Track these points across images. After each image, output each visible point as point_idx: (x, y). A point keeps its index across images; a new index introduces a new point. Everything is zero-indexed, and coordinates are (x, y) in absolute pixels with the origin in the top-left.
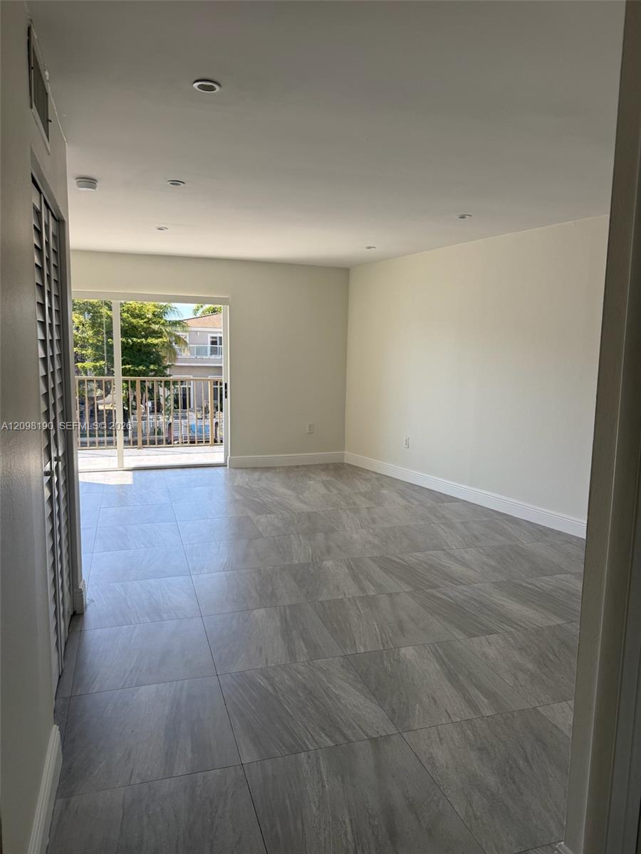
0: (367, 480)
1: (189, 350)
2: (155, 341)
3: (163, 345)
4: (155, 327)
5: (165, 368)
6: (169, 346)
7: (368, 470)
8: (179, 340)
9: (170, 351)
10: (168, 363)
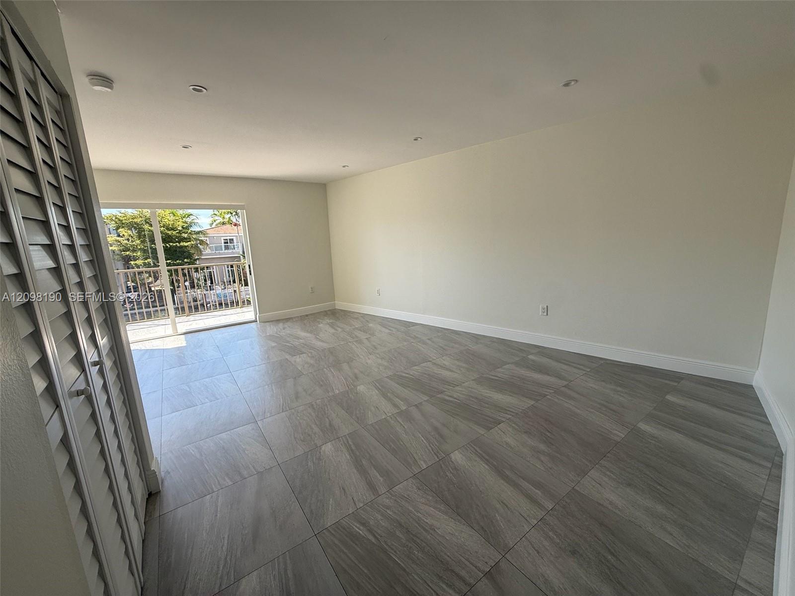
0: (357, 318)
1: (210, 248)
2: (186, 244)
3: (192, 246)
4: (186, 236)
5: (196, 260)
6: (196, 247)
7: (354, 312)
8: (202, 242)
9: (197, 249)
10: (196, 257)
